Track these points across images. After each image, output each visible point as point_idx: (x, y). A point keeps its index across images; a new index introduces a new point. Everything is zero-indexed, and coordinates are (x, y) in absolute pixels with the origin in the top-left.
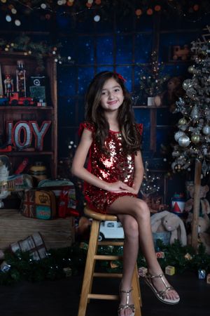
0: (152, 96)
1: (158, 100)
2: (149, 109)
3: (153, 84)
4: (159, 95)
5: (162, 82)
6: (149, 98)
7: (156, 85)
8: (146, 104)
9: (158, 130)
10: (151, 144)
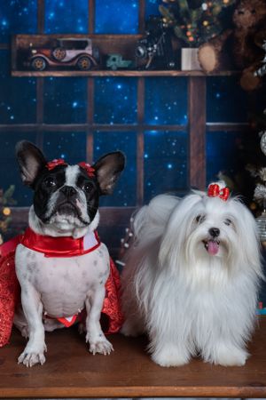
0: (194, 45)
1: (209, 57)
2: (185, 79)
3: (194, 14)
4: (212, 42)
5: (218, 9)
6: (185, 52)
7: (204, 16)
8: (178, 67)
9: (210, 134)
10: (193, 173)
